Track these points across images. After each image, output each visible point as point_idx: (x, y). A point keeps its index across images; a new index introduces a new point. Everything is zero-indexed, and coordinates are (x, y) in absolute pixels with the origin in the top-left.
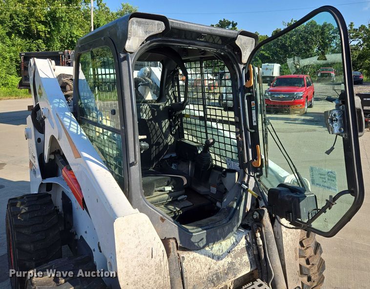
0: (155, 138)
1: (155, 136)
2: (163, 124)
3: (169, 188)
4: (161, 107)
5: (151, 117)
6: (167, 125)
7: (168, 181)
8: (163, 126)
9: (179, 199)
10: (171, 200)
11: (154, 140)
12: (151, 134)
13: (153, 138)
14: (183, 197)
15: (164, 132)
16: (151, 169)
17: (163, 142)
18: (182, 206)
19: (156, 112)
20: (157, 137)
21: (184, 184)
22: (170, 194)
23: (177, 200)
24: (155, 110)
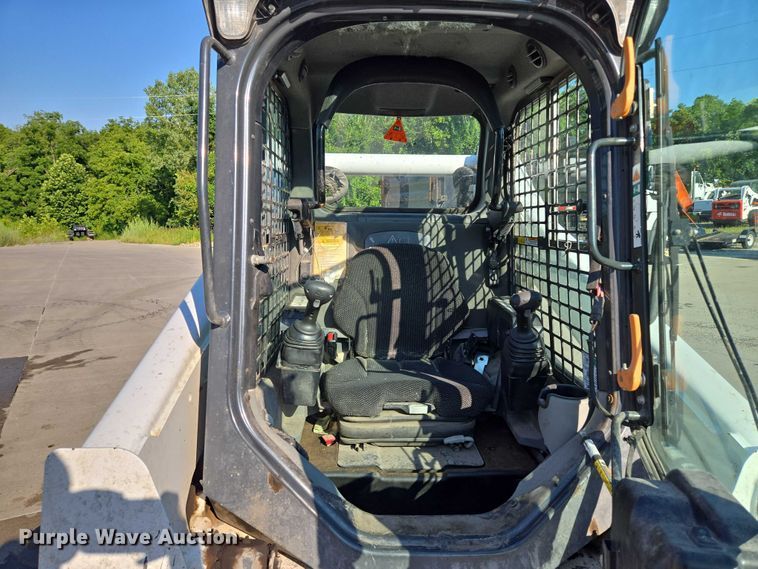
0: (437, 288)
1: (438, 284)
2: (468, 260)
3: (422, 409)
4: (467, 222)
5: (444, 243)
6: (478, 264)
7: (423, 392)
8: (467, 264)
9: (447, 441)
10: (427, 439)
11: (435, 292)
12: (429, 281)
13: (431, 288)
14: (461, 438)
15: (468, 278)
16: (426, 360)
17: (454, 300)
18: (451, 463)
19: (454, 232)
20: (443, 288)
21: (464, 406)
22: (427, 424)
23: (442, 443)
24: (453, 226)
